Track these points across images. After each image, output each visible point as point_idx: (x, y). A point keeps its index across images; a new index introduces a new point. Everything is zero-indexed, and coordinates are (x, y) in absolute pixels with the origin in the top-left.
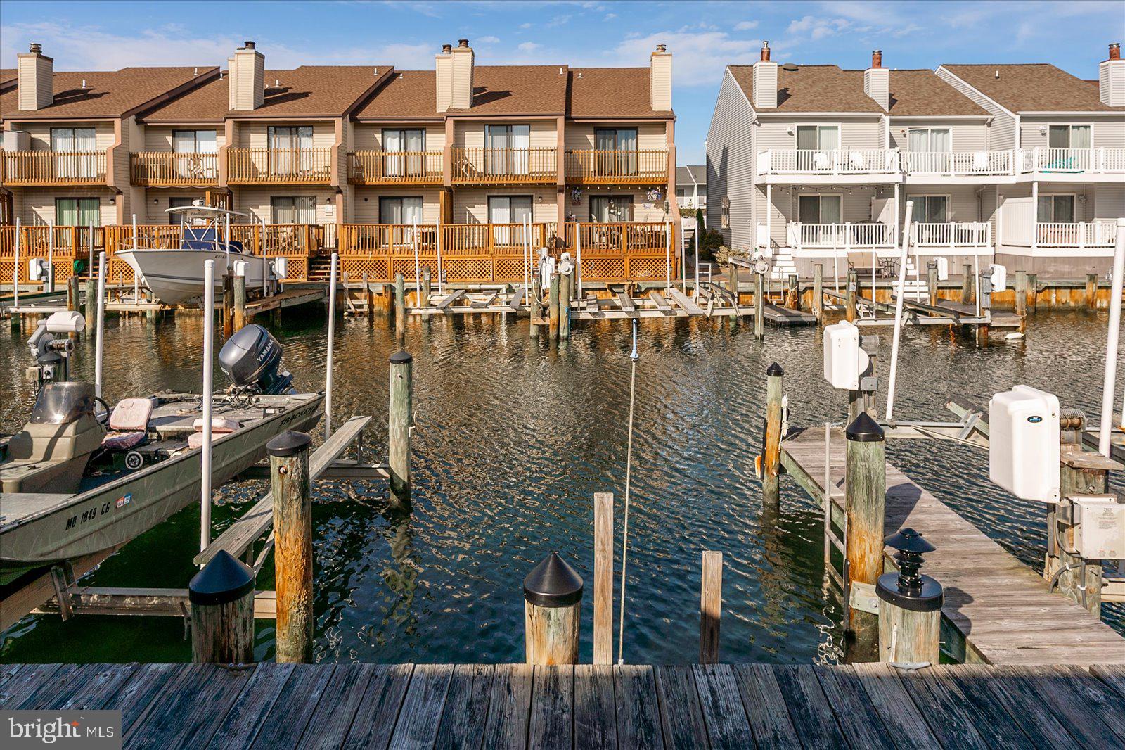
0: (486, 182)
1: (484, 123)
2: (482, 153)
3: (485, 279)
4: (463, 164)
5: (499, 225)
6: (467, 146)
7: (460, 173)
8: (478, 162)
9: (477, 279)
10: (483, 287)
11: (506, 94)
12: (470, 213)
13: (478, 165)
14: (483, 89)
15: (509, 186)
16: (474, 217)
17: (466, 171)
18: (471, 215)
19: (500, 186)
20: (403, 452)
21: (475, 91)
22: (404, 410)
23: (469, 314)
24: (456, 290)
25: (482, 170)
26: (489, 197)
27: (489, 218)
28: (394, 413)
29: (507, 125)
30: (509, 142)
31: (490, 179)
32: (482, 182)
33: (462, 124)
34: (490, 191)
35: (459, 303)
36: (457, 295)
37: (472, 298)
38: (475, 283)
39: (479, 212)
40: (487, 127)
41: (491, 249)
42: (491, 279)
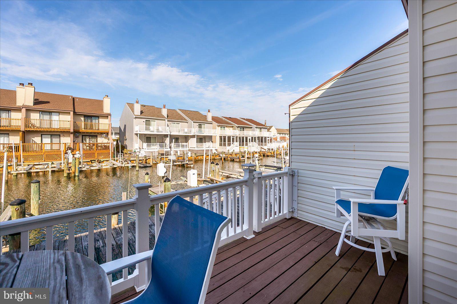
0: (41, 130)
1: (40, 111)
2: (39, 121)
3: (41, 161)
4: (30, 124)
5: (47, 144)
6: (32, 118)
7: (29, 127)
8: (37, 123)
9: (37, 161)
10: (40, 163)
11: (48, 102)
12: (32, 140)
13: (37, 124)
14: (38, 100)
15: (50, 131)
16: (34, 141)
17: (32, 126)
18: (33, 140)
19: (47, 131)
20: (37, 208)
21: (35, 100)
22: (37, 196)
23: (34, 172)
24: (29, 165)
25: (39, 126)
26: (41, 135)
27: (41, 141)
28: (33, 197)
29: (50, 112)
30: (50, 118)
31: (43, 129)
32: (39, 130)
33: (29, 110)
34: (42, 133)
35: (31, 169)
36: (30, 166)
37: (37, 167)
38: (37, 162)
39: (37, 139)
40: (41, 112)
41: (43, 151)
42: (44, 161)
